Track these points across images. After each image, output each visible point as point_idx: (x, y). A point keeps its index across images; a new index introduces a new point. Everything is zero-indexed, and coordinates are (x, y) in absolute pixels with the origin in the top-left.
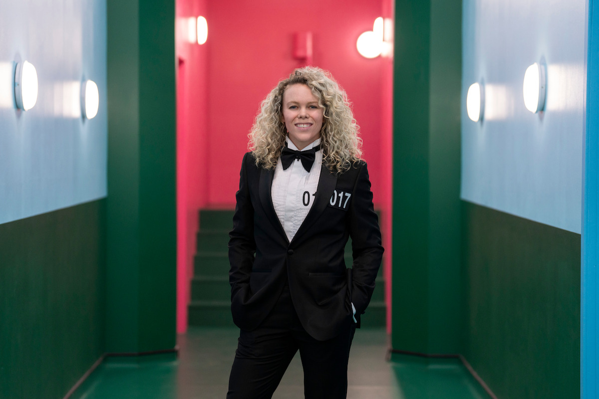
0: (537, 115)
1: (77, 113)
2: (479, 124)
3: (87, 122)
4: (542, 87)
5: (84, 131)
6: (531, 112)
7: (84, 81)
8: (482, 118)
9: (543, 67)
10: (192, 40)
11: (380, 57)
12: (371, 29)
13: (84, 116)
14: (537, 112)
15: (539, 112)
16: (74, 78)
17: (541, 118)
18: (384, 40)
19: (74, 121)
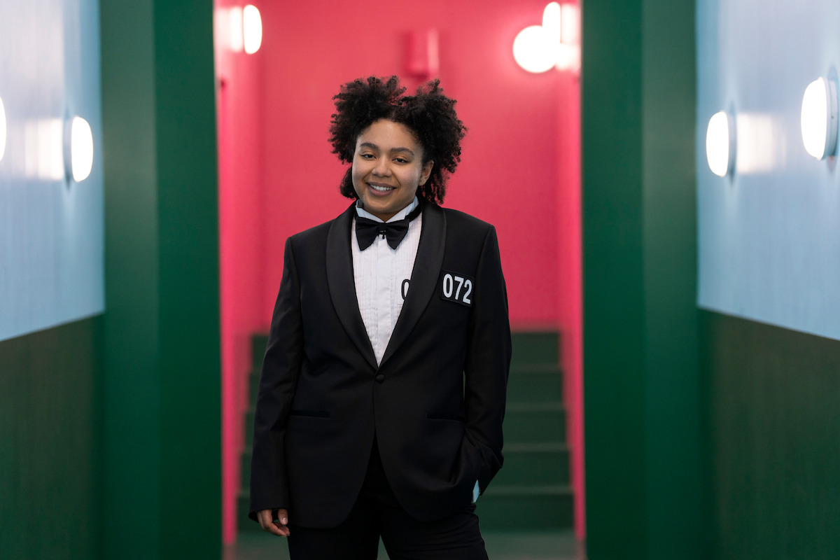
0: (824, 163)
1: (58, 173)
2: (727, 180)
3: (73, 186)
4: (832, 117)
5: (70, 201)
6: (815, 158)
7: (67, 118)
8: (732, 170)
9: (833, 84)
10: (236, 46)
11: (553, 70)
12: (539, 23)
13: (69, 176)
14: (823, 158)
15: (827, 158)
16: (54, 114)
17: (831, 168)
18: (561, 42)
19: (54, 185)
